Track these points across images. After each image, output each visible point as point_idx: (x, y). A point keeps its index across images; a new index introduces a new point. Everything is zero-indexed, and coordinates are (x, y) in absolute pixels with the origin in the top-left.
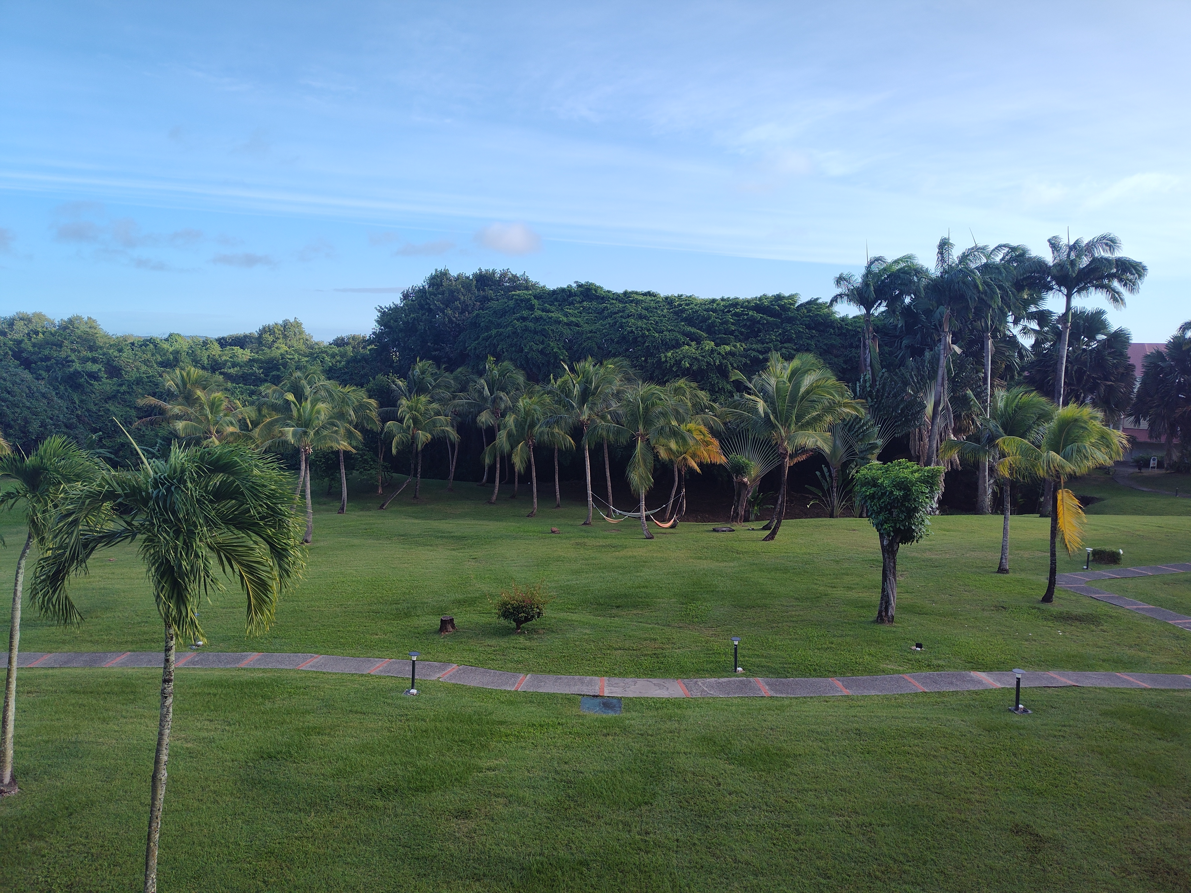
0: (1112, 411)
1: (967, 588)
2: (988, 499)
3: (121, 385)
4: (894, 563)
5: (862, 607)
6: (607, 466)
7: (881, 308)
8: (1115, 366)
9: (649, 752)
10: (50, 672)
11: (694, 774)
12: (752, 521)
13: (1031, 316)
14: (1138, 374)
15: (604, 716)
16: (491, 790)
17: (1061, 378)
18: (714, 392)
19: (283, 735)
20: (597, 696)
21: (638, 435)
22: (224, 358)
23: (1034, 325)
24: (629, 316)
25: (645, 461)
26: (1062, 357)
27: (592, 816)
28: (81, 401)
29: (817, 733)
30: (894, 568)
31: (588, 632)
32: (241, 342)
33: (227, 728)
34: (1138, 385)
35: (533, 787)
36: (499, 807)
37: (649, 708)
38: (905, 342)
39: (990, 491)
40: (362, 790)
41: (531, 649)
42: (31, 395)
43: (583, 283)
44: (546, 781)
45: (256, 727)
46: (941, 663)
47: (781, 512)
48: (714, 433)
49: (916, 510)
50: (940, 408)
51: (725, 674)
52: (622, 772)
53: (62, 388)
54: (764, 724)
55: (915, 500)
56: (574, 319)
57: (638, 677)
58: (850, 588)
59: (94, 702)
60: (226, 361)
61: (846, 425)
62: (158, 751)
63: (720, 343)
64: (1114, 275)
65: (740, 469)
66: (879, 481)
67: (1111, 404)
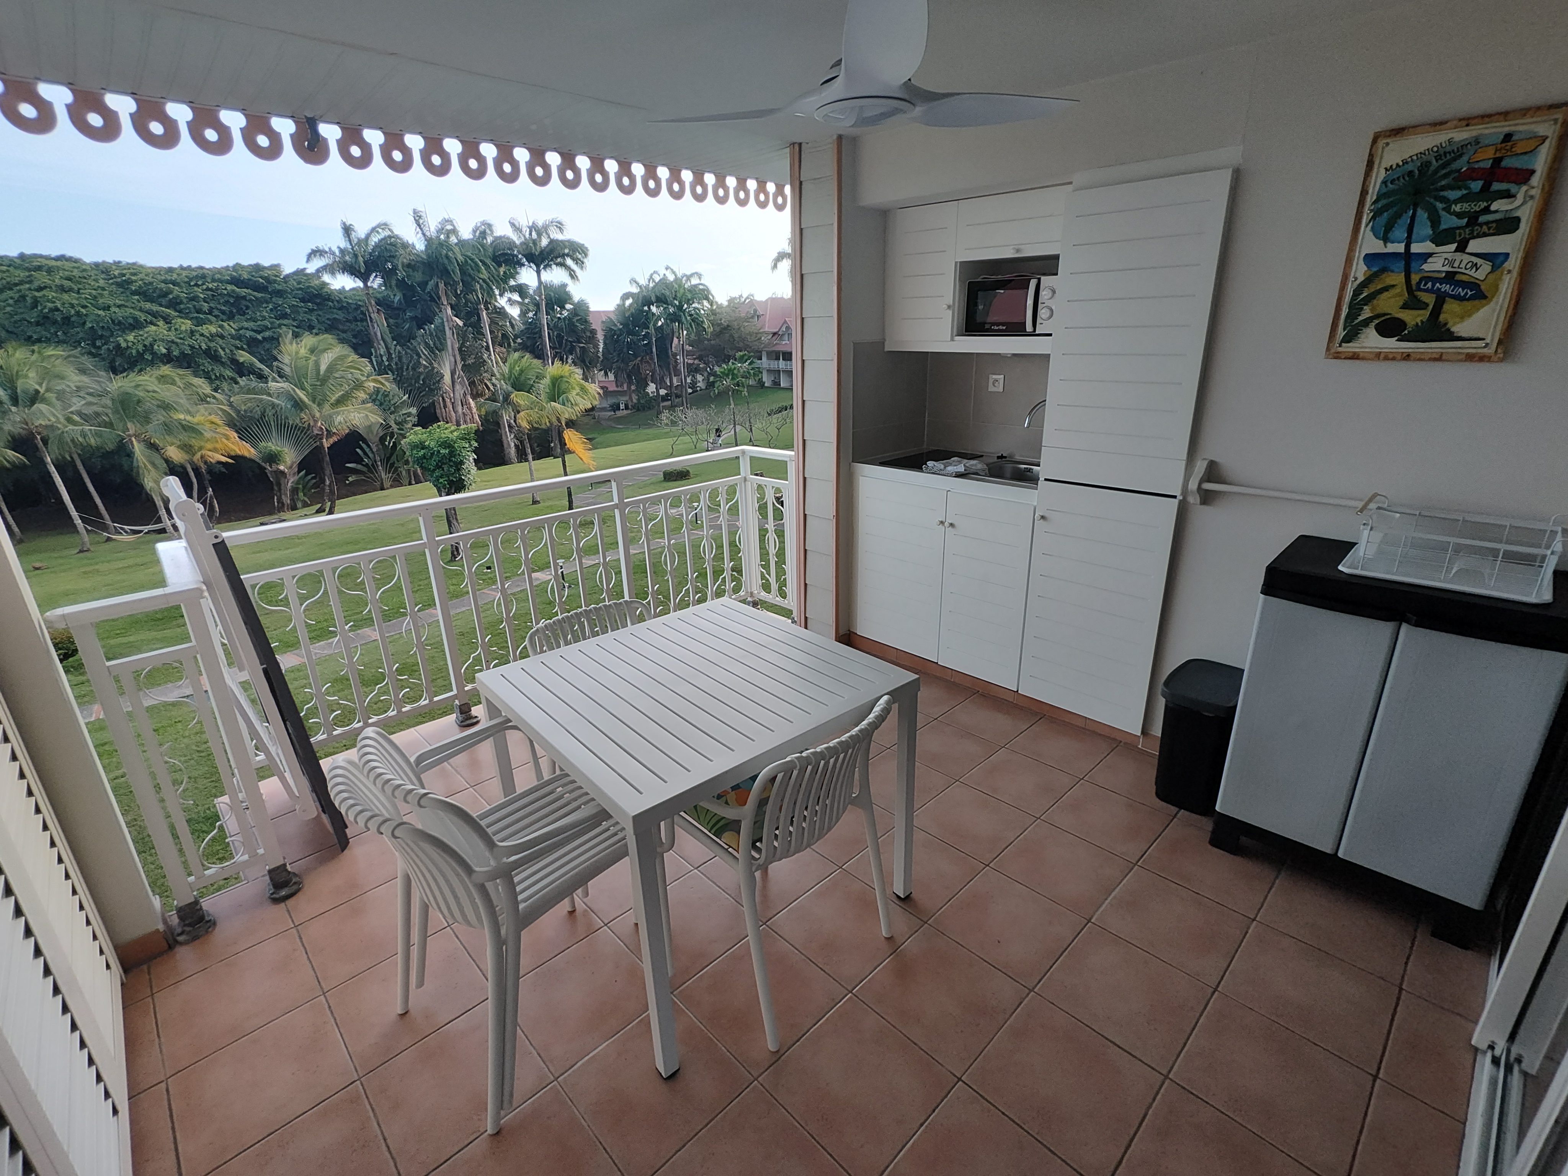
0: (588, 368)
2: (513, 451)
8: (584, 331)
12: (302, 507)
13: (513, 289)
14: (600, 336)
17: (546, 343)
18: (213, 381)
21: (127, 438)
23: (516, 297)
25: (153, 464)
26: (544, 325)
30: (456, 514)
34: (601, 346)
38: (407, 314)
39: (512, 445)
47: (332, 492)
48: (228, 423)
49: (459, 466)
50: (456, 377)
55: (459, 455)
61: (377, 400)
63: (200, 323)
64: (568, 255)
65: (273, 458)
66: (427, 443)
67: (586, 363)
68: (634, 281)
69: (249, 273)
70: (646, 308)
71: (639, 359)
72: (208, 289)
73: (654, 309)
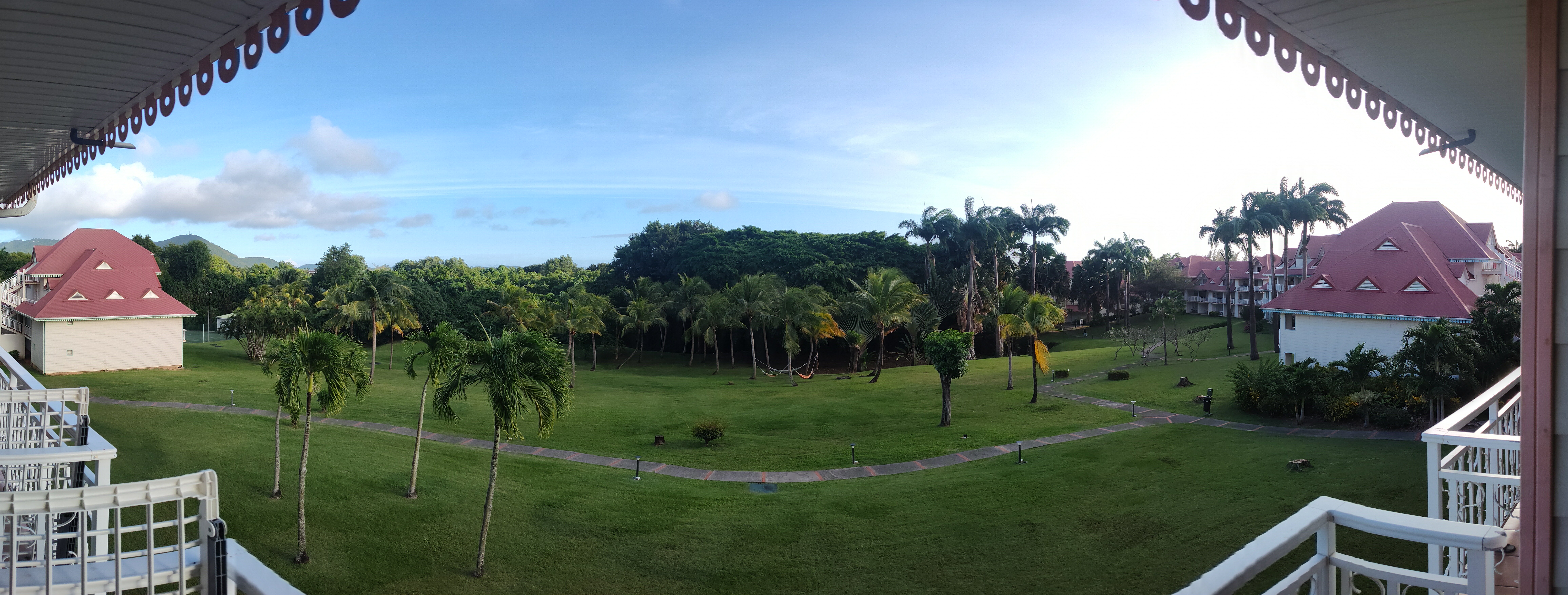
0: (1060, 297)
1: (991, 400)
2: (1001, 349)
3: (474, 294)
4: (949, 390)
5: (932, 418)
6: (766, 342)
7: (936, 241)
8: (1060, 273)
9: (796, 513)
10: (434, 442)
11: (827, 524)
12: (863, 371)
13: (1017, 246)
14: (1071, 277)
15: (765, 494)
16: (689, 535)
17: (1034, 280)
18: (835, 294)
19: (557, 494)
20: (760, 483)
21: (786, 321)
22: (527, 278)
23: (1019, 251)
24: (778, 247)
25: (793, 337)
26: (1033, 269)
27: (758, 549)
28: (455, 302)
29: (906, 493)
30: (949, 393)
31: (754, 445)
32: (536, 269)
33: (525, 486)
34: (1071, 282)
35: (718, 534)
36: (695, 544)
37: (796, 488)
38: (950, 260)
39: (1002, 344)
40: (605, 529)
41: (716, 456)
42: (431, 299)
43: (748, 226)
44: (726, 531)
45: (541, 488)
46: (978, 444)
47: (880, 365)
48: (835, 318)
49: (960, 358)
50: (972, 298)
51: (847, 466)
52: (778, 525)
53: (446, 295)
54: (872, 492)
55: (959, 352)
56: (742, 249)
57: (788, 470)
58: (924, 408)
59: (455, 461)
60: (528, 280)
61: (919, 309)
62: (488, 494)
63: (838, 262)
64: (1055, 226)
65: (853, 340)
66: (939, 342)
67: (1059, 293)
68: (1097, 243)
69: (869, 236)
70: (1104, 260)
71: (1096, 292)
72: (847, 245)
73: (1109, 260)
